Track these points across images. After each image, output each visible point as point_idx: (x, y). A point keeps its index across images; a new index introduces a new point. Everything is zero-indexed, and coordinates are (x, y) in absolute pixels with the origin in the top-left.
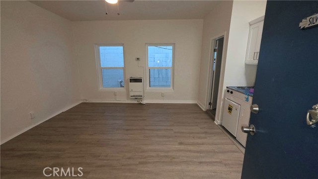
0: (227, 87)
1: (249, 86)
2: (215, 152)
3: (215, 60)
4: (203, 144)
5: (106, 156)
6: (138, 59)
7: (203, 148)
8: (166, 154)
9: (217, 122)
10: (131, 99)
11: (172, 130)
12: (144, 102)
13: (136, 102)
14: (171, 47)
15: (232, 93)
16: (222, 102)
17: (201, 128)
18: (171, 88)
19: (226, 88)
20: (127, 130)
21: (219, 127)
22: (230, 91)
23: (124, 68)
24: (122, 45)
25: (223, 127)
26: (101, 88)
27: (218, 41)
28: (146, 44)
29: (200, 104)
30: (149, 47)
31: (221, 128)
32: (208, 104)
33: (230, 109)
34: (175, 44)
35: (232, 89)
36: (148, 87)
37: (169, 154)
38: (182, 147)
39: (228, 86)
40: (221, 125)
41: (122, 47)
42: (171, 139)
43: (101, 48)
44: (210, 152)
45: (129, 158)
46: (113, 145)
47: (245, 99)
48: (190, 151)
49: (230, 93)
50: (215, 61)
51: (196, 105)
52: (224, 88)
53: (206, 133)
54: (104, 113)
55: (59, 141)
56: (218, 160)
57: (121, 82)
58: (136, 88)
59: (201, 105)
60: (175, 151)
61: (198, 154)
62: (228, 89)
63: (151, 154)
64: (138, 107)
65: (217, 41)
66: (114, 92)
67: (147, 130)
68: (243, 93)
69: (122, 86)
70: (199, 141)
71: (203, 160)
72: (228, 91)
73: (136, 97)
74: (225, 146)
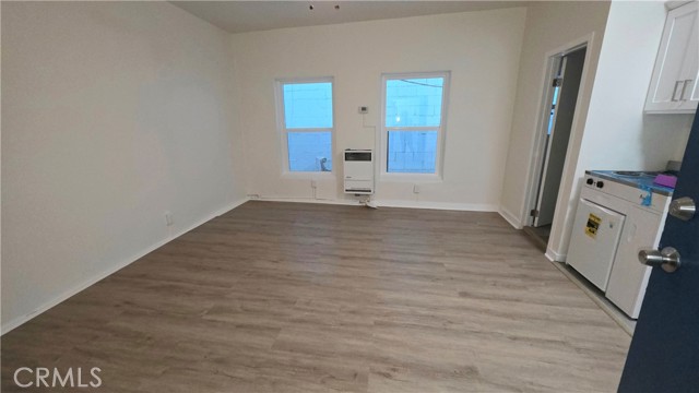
0: (587, 172)
1: (651, 170)
2: (548, 319)
3: (553, 107)
4: (517, 300)
5: (308, 304)
6: (364, 109)
7: (518, 308)
8: (432, 313)
9: (553, 255)
10: (348, 196)
11: (442, 264)
12: (374, 203)
13: (357, 203)
14: (440, 81)
15: (600, 185)
16: (569, 209)
17: (512, 266)
18: (436, 175)
19: (583, 175)
20: (344, 258)
21: (560, 266)
22: (595, 181)
23: (333, 130)
24: (330, 79)
25: (570, 268)
26: (285, 173)
27: (565, 61)
28: (382, 74)
29: (505, 213)
30: (389, 83)
31: (563, 269)
32: (528, 212)
33: (593, 225)
34: (450, 72)
35: (601, 177)
36: (383, 172)
37: (440, 313)
38: (468, 302)
39: (590, 169)
40: (563, 264)
41: (330, 84)
42: (440, 284)
43: (287, 87)
44: (536, 319)
45: (353, 312)
46: (319, 285)
47: (641, 201)
48: (487, 312)
49: (594, 186)
50: (553, 111)
51: (496, 216)
52: (580, 174)
53: (524, 277)
54: (293, 222)
55: (219, 269)
56: (558, 338)
57: (324, 161)
58: (357, 172)
59: (509, 216)
60: (451, 308)
61: (509, 321)
62: (590, 177)
63: (400, 310)
64: (361, 214)
65: (562, 58)
66: (312, 182)
67: (386, 260)
68: (635, 186)
69: (324, 169)
70: (508, 293)
71: (520, 334)
72: (590, 182)
73: (358, 193)
74: (576, 309)
